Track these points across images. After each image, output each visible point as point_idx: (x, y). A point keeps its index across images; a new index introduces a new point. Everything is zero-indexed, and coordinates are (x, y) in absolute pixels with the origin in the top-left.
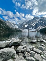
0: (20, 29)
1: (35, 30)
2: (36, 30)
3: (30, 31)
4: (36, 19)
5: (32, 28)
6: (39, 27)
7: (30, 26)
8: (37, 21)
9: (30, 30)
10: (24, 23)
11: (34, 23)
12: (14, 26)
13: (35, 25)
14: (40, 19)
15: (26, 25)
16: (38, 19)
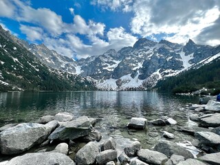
0: (89, 79)
1: (141, 82)
2: (144, 84)
3: (124, 86)
4: (147, 47)
5: (133, 76)
6: (155, 73)
7: (125, 69)
8: (147, 53)
9: (125, 82)
10: (103, 56)
11: (138, 59)
12: (67, 65)
13: (140, 65)
14: (158, 47)
15: (110, 66)
16: (151, 46)
